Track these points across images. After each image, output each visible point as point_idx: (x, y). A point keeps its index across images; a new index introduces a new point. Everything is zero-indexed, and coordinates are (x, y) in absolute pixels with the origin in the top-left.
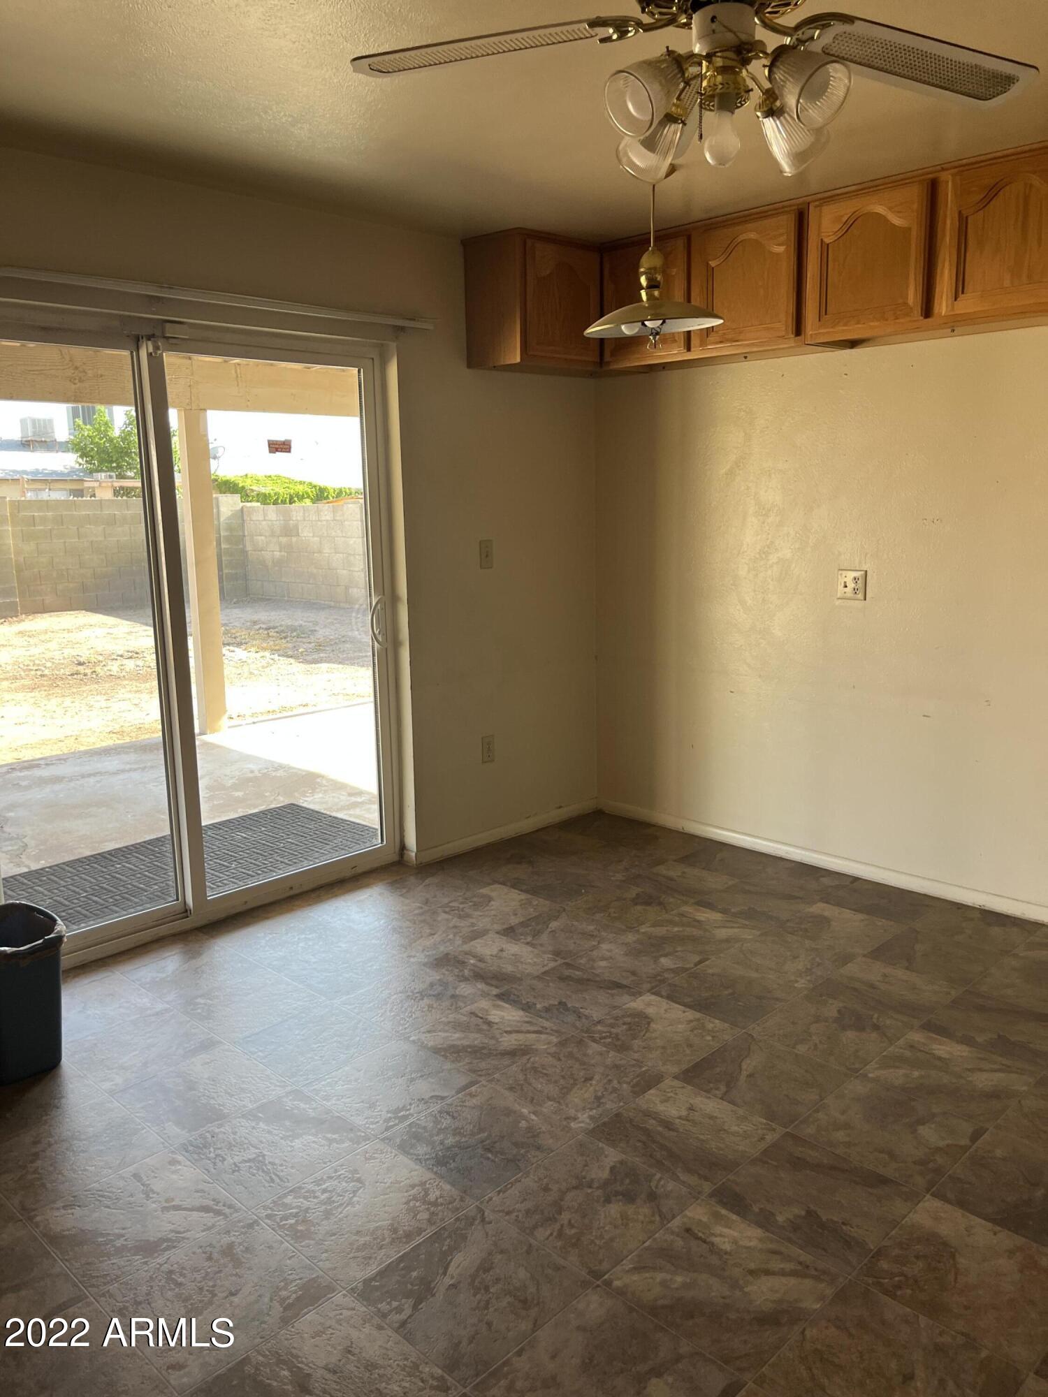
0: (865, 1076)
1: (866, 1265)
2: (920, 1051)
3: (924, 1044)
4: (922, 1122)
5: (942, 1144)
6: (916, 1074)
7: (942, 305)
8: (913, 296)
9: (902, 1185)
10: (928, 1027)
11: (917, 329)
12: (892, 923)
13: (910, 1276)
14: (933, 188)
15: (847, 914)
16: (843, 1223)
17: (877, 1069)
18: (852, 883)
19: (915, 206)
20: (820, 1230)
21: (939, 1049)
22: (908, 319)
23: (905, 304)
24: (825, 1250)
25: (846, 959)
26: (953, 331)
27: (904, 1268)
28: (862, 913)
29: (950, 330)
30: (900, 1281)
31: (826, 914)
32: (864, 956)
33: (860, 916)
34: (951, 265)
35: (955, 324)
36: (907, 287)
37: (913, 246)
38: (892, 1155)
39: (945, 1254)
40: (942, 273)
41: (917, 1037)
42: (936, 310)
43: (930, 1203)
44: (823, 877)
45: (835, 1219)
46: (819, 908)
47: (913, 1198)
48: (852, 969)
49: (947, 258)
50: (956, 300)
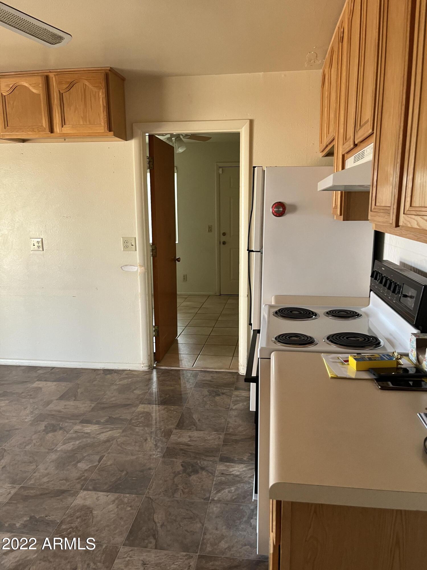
0: (56, 450)
1: (56, 530)
2: (79, 432)
3: (81, 429)
4: (79, 462)
5: (87, 468)
6: (78, 442)
7: (57, 128)
8: (45, 123)
9: (70, 491)
10: (82, 422)
11: (49, 137)
12: (68, 383)
13: (74, 527)
14: (47, 79)
15: (49, 384)
16: (46, 516)
17: (62, 445)
18: (51, 370)
19: (41, 85)
20: (36, 523)
21: (86, 430)
22: (45, 133)
23: (42, 126)
24: (38, 531)
25: (48, 403)
26: (65, 140)
27: (72, 525)
28: (56, 382)
29: (64, 139)
30: (70, 531)
31: (40, 386)
32: (57, 400)
33: (55, 383)
34: (58, 113)
35: (65, 137)
36: (42, 119)
37: (42, 102)
38: (67, 480)
39: (88, 512)
40: (55, 115)
41: (78, 427)
42: (55, 130)
43: (83, 494)
44: (39, 370)
45: (43, 516)
46: (36, 384)
47: (75, 494)
48: (51, 406)
49: (57, 111)
50: (62, 127)
